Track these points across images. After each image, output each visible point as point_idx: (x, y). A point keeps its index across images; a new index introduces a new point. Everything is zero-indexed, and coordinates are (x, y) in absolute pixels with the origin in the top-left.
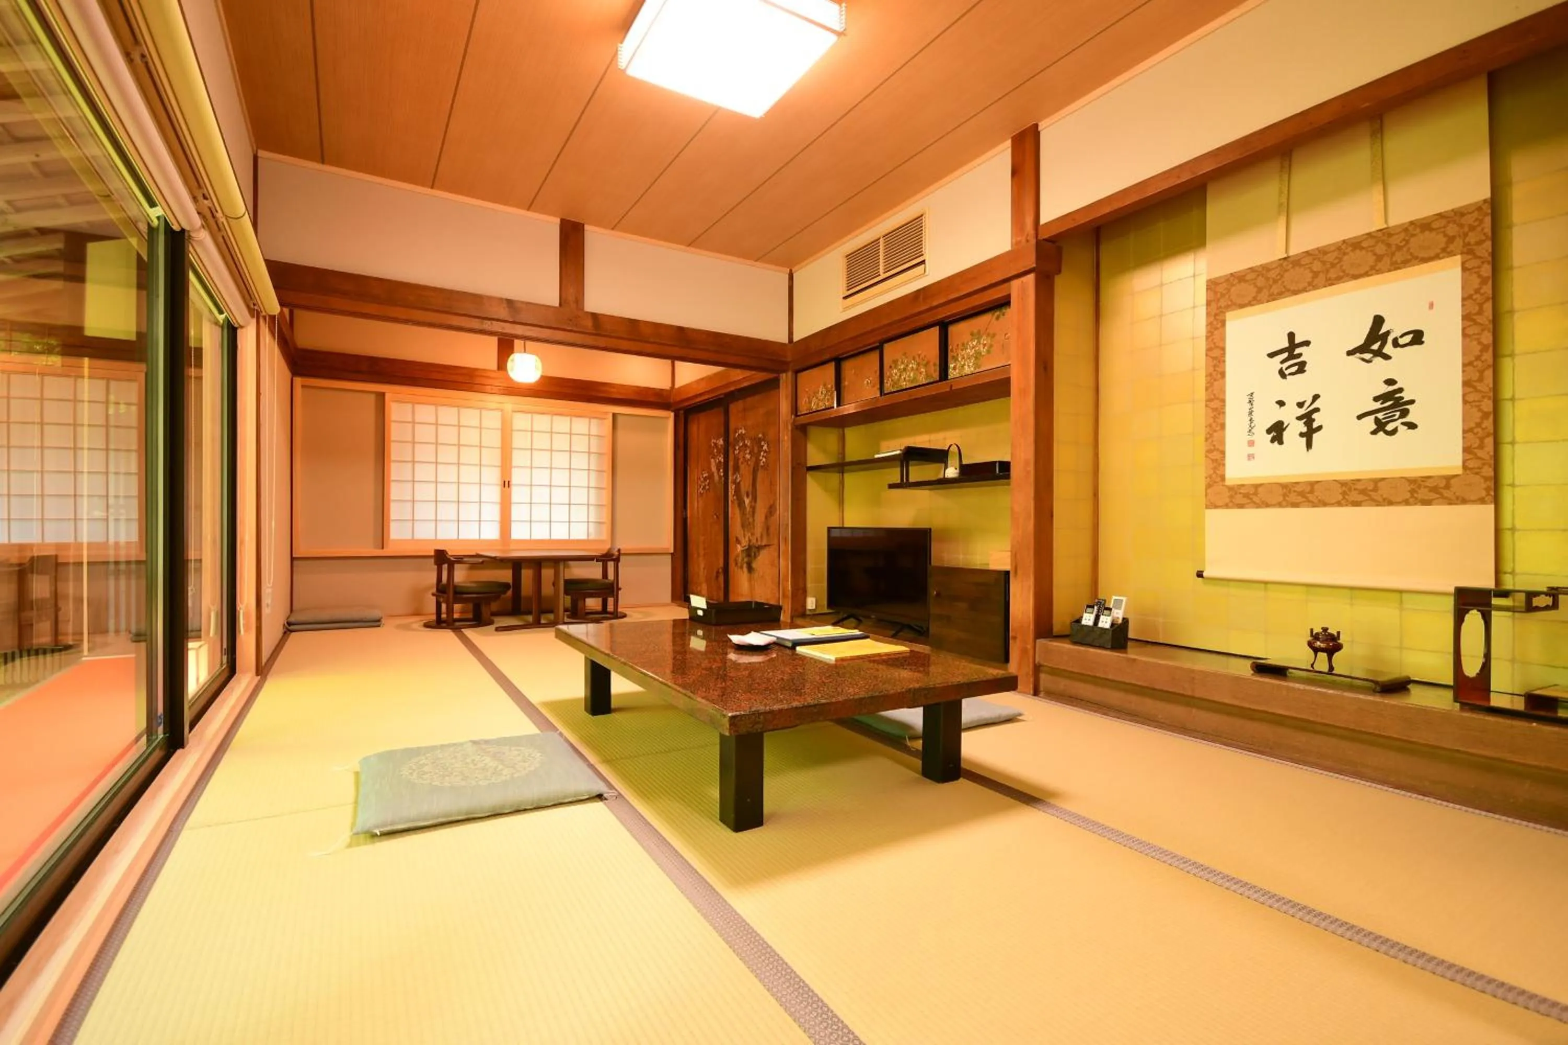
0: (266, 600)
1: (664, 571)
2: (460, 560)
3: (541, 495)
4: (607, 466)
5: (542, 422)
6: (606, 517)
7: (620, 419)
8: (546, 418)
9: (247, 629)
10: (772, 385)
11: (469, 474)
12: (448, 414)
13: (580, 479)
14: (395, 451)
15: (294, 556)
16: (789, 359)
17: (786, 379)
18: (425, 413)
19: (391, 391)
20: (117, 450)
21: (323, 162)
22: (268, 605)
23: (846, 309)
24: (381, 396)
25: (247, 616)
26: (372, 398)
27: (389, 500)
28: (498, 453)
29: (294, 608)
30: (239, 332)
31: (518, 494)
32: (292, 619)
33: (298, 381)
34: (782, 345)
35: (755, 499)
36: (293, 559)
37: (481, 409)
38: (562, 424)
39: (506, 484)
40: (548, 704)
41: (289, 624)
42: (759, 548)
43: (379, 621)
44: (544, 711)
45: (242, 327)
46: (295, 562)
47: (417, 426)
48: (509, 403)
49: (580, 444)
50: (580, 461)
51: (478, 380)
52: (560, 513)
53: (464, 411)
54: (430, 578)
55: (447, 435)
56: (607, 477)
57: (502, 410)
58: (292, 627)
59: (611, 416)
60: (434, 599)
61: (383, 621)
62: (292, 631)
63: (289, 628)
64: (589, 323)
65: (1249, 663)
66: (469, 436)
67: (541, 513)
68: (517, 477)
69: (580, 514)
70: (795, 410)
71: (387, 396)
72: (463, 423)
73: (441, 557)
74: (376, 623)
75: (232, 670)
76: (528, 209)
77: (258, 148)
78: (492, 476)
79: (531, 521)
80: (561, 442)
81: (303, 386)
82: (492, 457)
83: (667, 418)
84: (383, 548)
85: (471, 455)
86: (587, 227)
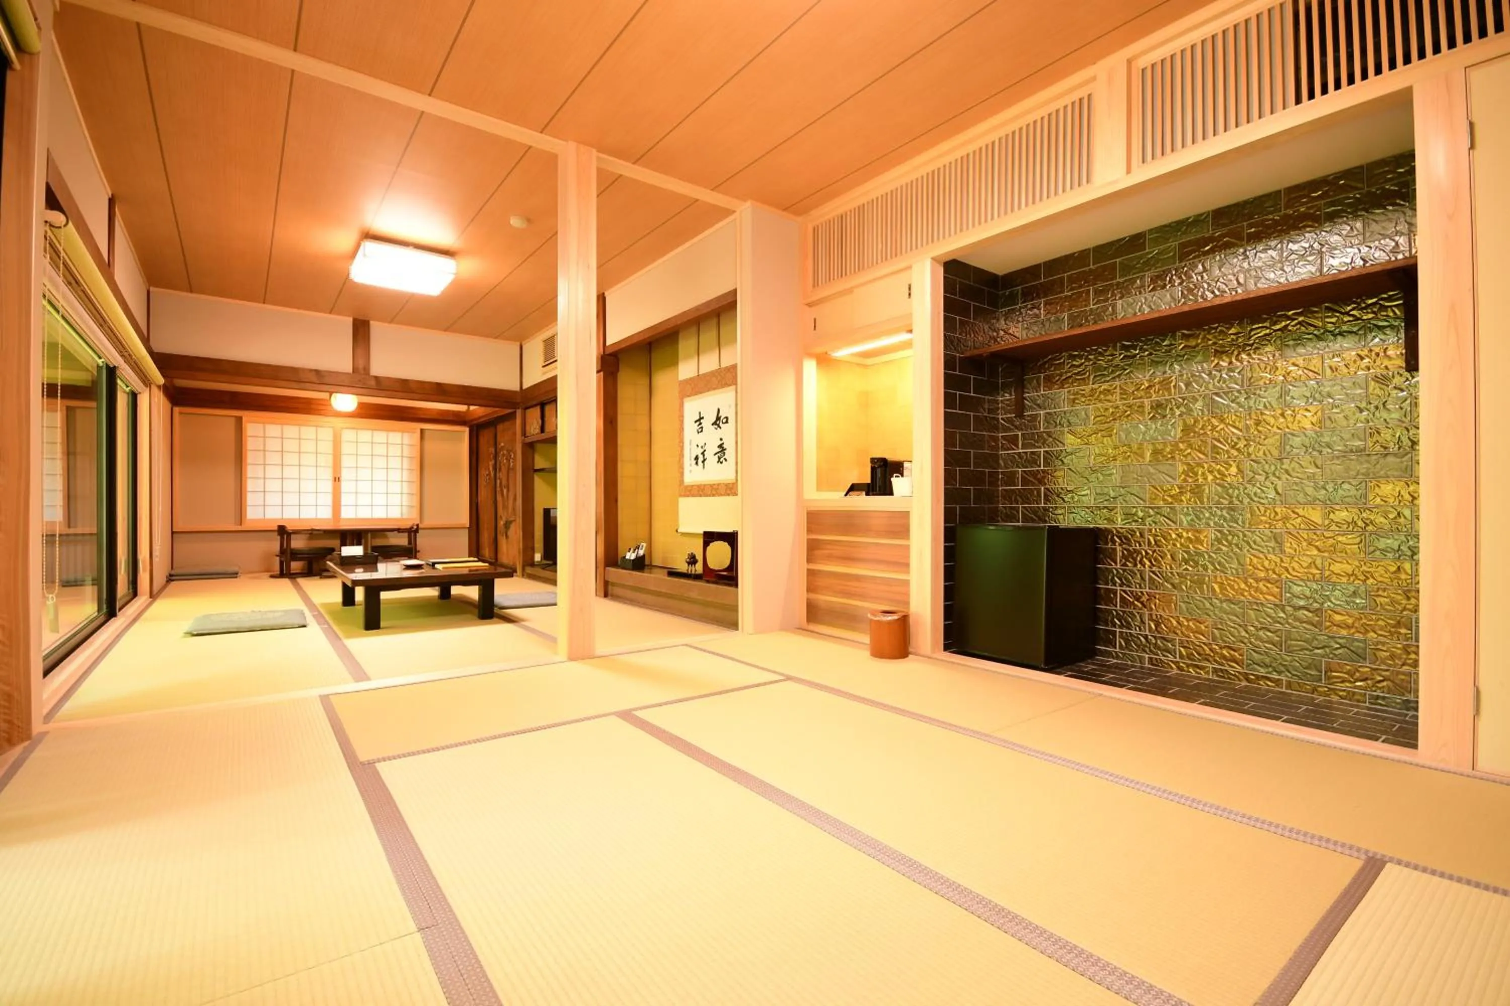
0: (156, 553)
1: (463, 539)
2: (297, 532)
3: (364, 487)
4: (416, 466)
5: (365, 435)
6: (416, 501)
7: (427, 434)
8: (369, 433)
9: (144, 570)
10: (511, 417)
11: (308, 472)
12: (291, 431)
13: (395, 475)
14: (250, 457)
15: (174, 530)
16: (518, 401)
17: (519, 413)
18: (273, 430)
19: (246, 415)
20: (47, 459)
21: (191, 291)
22: (157, 556)
23: (544, 373)
24: (239, 420)
25: (144, 562)
26: (233, 420)
27: (246, 491)
28: (330, 458)
29: (174, 567)
30: (139, 396)
31: (345, 486)
32: (173, 572)
33: (177, 410)
34: (515, 392)
35: (508, 491)
36: (173, 533)
37: (317, 426)
38: (380, 437)
39: (337, 480)
40: (325, 605)
41: (171, 575)
42: (511, 522)
43: (237, 574)
44: (318, 607)
45: (140, 393)
46: (174, 535)
47: (267, 439)
48: (338, 422)
49: (396, 451)
50: (395, 463)
51: (313, 406)
52: (380, 500)
53: (304, 429)
54: (276, 546)
55: (290, 445)
56: (417, 473)
57: (332, 427)
58: (173, 578)
59: (419, 431)
60: (278, 559)
61: (239, 574)
62: (173, 580)
63: (171, 578)
64: (373, 383)
65: (666, 571)
66: (308, 446)
67: (364, 500)
68: (345, 474)
69: (396, 500)
70: (524, 434)
71: (244, 419)
72: (303, 436)
73: (282, 531)
74: (234, 575)
75: (135, 594)
76: (330, 313)
77: (149, 286)
78: (327, 475)
79: (356, 506)
80: (381, 450)
81: (181, 413)
82: (326, 460)
83: (464, 432)
84: (241, 524)
85: (308, 459)
86: (371, 322)
